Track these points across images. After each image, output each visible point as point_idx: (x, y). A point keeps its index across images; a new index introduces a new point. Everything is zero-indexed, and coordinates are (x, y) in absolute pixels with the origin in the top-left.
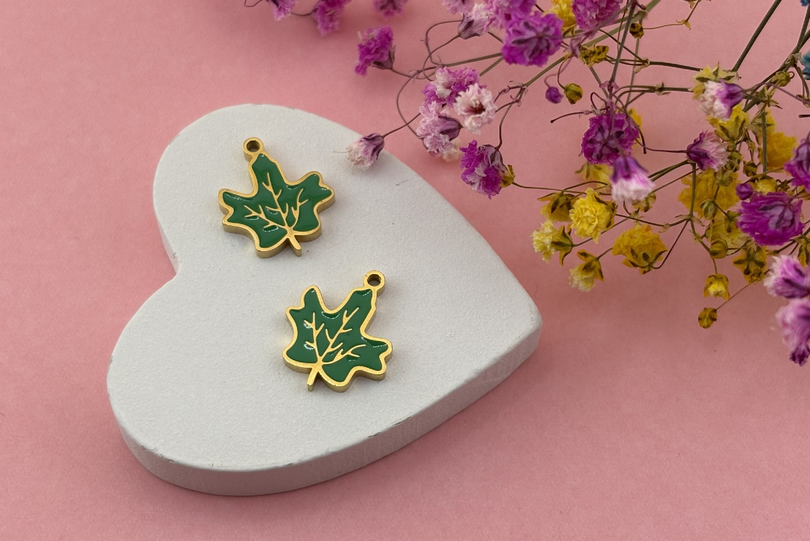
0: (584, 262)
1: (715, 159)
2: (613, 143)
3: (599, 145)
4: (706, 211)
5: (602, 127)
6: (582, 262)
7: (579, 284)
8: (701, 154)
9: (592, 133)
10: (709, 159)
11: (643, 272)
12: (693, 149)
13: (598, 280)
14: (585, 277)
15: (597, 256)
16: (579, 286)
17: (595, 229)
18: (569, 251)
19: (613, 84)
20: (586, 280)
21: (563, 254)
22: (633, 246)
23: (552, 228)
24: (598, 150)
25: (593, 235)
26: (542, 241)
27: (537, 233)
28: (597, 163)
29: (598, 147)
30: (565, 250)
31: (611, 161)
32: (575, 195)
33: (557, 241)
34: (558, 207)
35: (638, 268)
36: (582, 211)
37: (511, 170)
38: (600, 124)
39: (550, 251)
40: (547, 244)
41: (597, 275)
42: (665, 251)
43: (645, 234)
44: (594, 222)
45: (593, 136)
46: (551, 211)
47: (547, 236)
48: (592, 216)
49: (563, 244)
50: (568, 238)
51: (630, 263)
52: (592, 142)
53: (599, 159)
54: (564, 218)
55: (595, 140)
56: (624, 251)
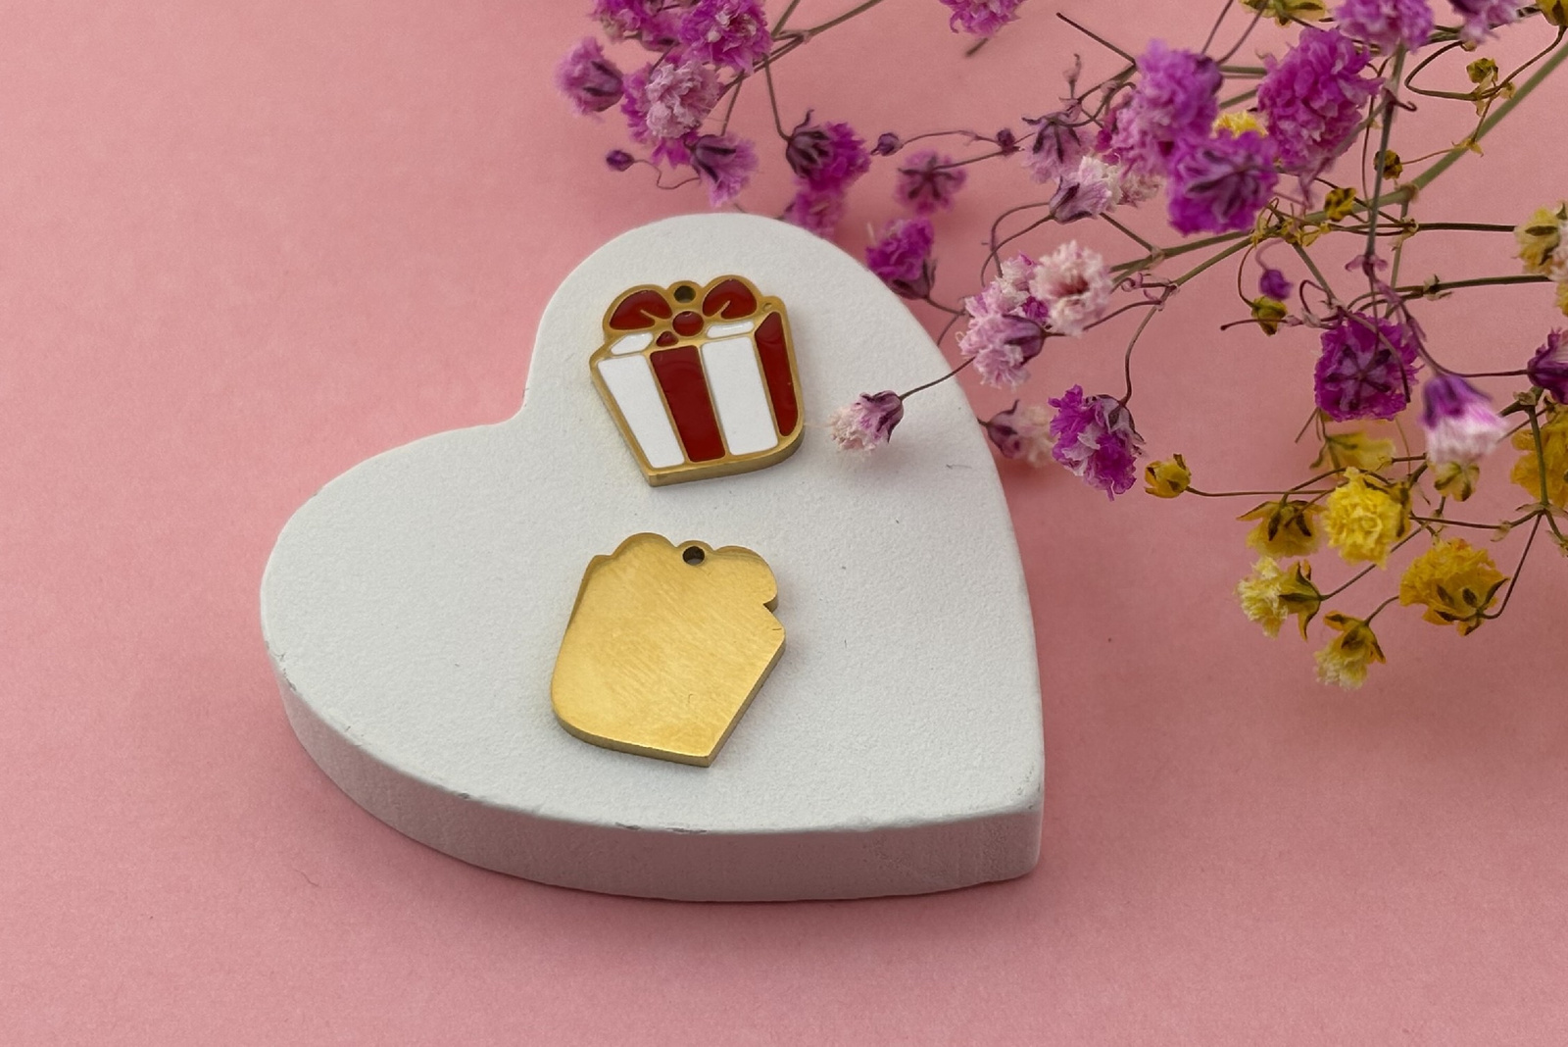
0: (1341, 633)
2: (1378, 373)
3: (1351, 382)
5: (1348, 348)
6: (1339, 634)
7: (1338, 676)
8: (1559, 372)
9: (1330, 361)
11: (1464, 632)
12: (1542, 364)
13: (1375, 665)
14: (1348, 660)
15: (1364, 619)
16: (1339, 680)
17: (1379, 541)
18: (1312, 611)
19: (1373, 258)
20: (1351, 666)
21: (1305, 617)
22: (1441, 580)
23: (1276, 569)
24: (1352, 392)
25: (1376, 553)
26: (1259, 597)
27: (1247, 584)
28: (1351, 418)
29: (1350, 387)
30: (1308, 608)
31: (1376, 410)
32: (1309, 500)
33: (1291, 592)
34: (1280, 528)
35: (1456, 622)
36: (1347, 510)
37: (1181, 464)
38: (1343, 343)
39: (1279, 614)
40: (1271, 602)
41: (1372, 653)
42: (1505, 580)
43: (1462, 553)
44: (1375, 525)
45: (1334, 367)
46: (1268, 537)
47: (1268, 586)
48: (1369, 515)
49: (1301, 598)
50: (1310, 584)
51: (1438, 615)
52: (1336, 378)
53: (1354, 409)
54: (1294, 549)
55: (1341, 374)
56: (1424, 595)
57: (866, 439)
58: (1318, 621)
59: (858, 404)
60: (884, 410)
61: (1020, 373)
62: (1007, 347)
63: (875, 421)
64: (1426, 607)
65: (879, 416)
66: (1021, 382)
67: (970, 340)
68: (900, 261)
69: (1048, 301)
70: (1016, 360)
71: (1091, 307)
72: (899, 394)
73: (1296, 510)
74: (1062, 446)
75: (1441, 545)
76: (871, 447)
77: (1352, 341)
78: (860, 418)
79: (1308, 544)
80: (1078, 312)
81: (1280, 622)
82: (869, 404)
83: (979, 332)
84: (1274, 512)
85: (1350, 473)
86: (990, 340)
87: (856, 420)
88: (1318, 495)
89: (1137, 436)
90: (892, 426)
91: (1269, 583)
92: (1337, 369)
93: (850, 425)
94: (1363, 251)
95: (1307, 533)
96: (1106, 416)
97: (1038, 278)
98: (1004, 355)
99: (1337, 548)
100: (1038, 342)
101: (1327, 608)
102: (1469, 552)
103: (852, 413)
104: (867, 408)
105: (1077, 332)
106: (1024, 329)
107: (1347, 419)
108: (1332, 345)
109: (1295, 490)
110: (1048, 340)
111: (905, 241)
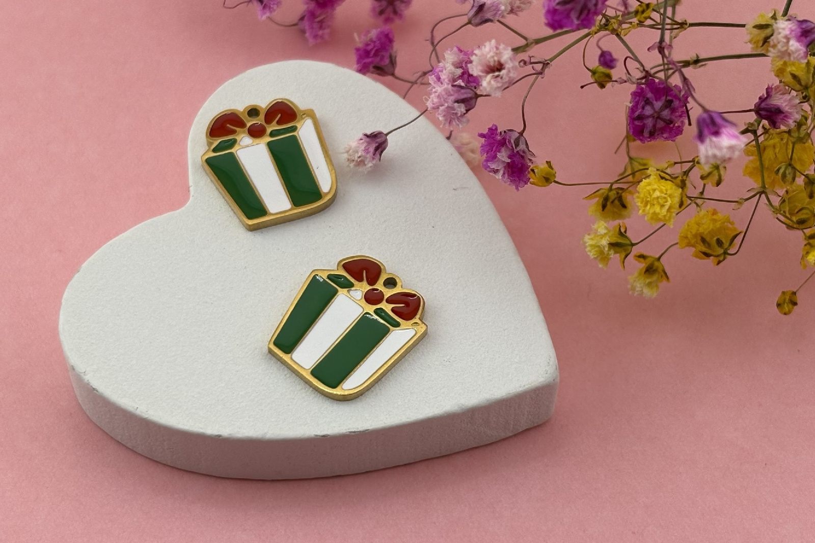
0: (644, 265)
1: (790, 113)
2: (666, 113)
3: (651, 119)
4: (784, 176)
5: (648, 99)
6: (642, 265)
7: (642, 290)
8: (773, 110)
9: (637, 108)
10: (783, 113)
11: (716, 263)
12: (763, 105)
13: (664, 284)
14: (648, 281)
15: (657, 256)
16: (643, 293)
17: (669, 210)
18: (629, 252)
19: (664, 44)
20: (649, 285)
21: (623, 256)
22: (703, 233)
23: (606, 228)
24: (651, 125)
25: (667, 218)
26: (597, 244)
27: (589, 237)
28: (650, 141)
29: (649, 122)
30: (625, 250)
31: (665, 135)
32: (625, 188)
33: (614, 242)
34: (609, 203)
35: (712, 258)
36: (650, 193)
37: (551, 167)
38: (644, 97)
39: (608, 254)
40: (604, 247)
41: (662, 276)
42: (740, 233)
43: (715, 217)
44: (666, 202)
45: (640, 111)
46: (601, 209)
47: (602, 238)
48: (663, 195)
49: (621, 245)
50: (626, 237)
51: (702, 254)
52: (641, 118)
53: (652, 135)
54: (617, 215)
55: (644, 115)
56: (693, 241)
57: (368, 160)
58: (631, 257)
59: (361, 139)
60: (377, 142)
61: (464, 120)
62: (456, 104)
63: (372, 150)
64: (694, 249)
65: (374, 146)
66: (465, 124)
67: (433, 101)
68: (376, 55)
69: (480, 76)
70: (461, 112)
71: (506, 79)
72: (385, 132)
73: (618, 193)
74: (487, 161)
75: (703, 212)
76: (370, 165)
77: (650, 95)
78: (363, 148)
79: (625, 212)
80: (498, 82)
81: (609, 259)
82: (368, 139)
83: (439, 97)
84: (605, 194)
85: (651, 171)
86: (445, 101)
87: (360, 149)
88: (631, 184)
89: (530, 153)
90: (382, 152)
91: (603, 236)
92: (641, 112)
93: (357, 152)
94: (658, 40)
95: (624, 206)
96: (513, 142)
97: (474, 63)
98: (454, 110)
99: (644, 216)
100: (474, 100)
101: (635, 251)
102: (720, 216)
103: (358, 145)
104: (367, 142)
105: (498, 94)
106: (465, 93)
107: (648, 141)
108: (638, 98)
109: (616, 182)
110: (479, 99)
111: (378, 42)
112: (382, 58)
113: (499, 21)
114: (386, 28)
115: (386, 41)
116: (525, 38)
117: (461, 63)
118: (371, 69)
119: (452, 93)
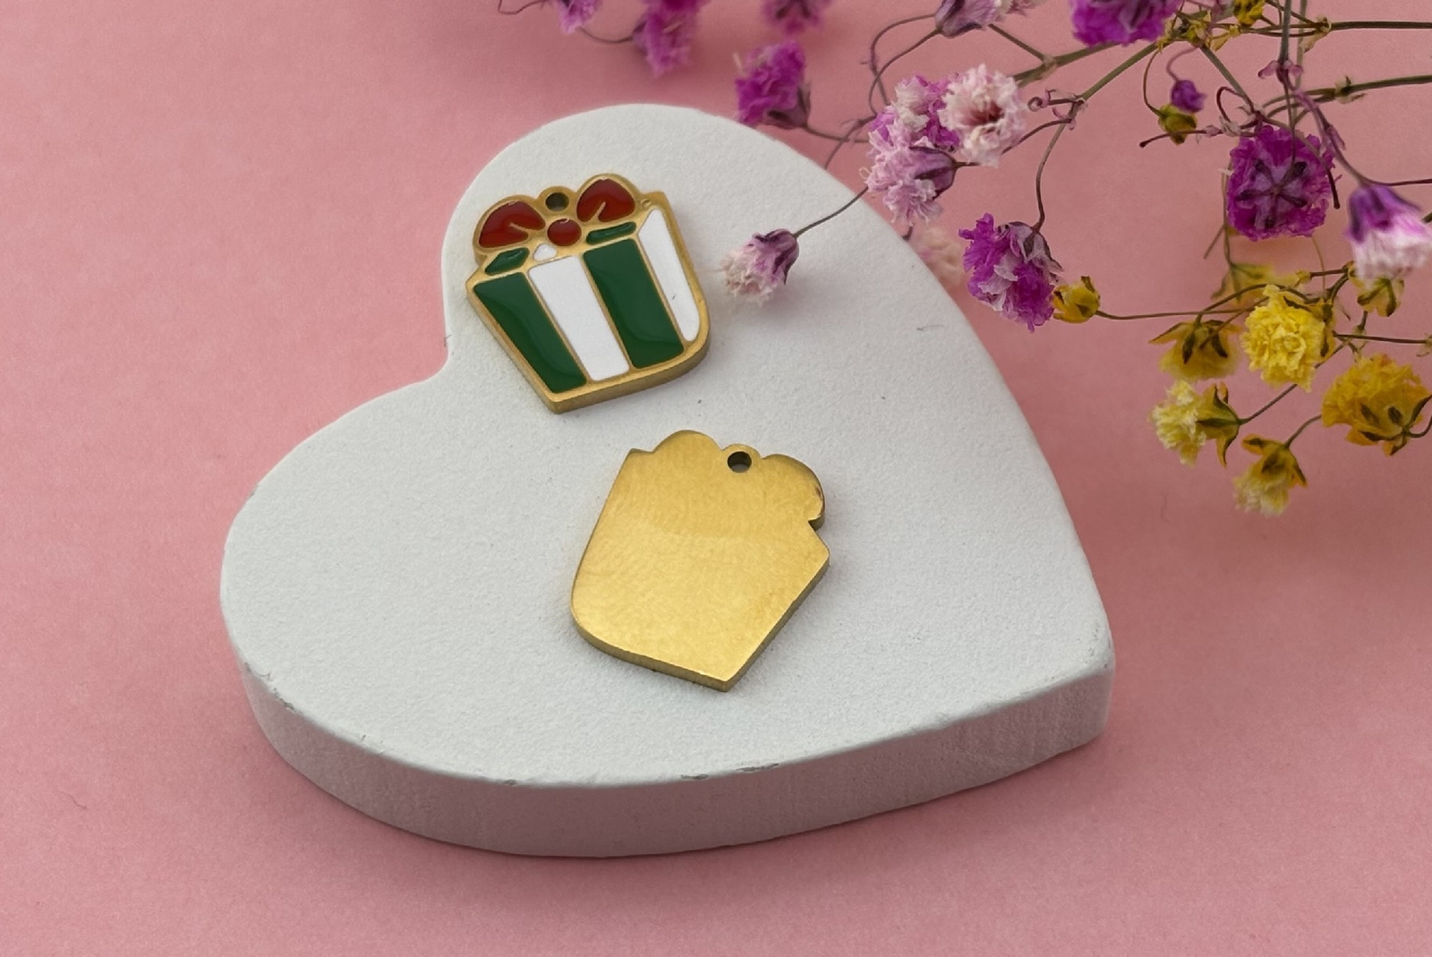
0: (1261, 457)
2: (1293, 187)
3: (1266, 198)
5: (1261, 162)
6: (1258, 458)
7: (1259, 501)
9: (1242, 178)
11: (1390, 451)
13: (1297, 489)
14: (1268, 486)
15: (1284, 441)
16: (1260, 507)
17: (1303, 361)
18: (1233, 436)
19: (1287, 64)
20: (1271, 492)
21: (1223, 443)
22: (1365, 398)
23: (1191, 394)
24: (1268, 209)
25: (1299, 375)
26: (1176, 423)
27: (1162, 410)
28: (1268, 236)
29: (1265, 204)
30: (1226, 432)
31: (1292, 227)
32: (1224, 320)
33: (1208, 418)
34: (1195, 350)
35: (1381, 442)
36: (1268, 331)
37: (1090, 287)
38: (1254, 159)
39: (1196, 440)
40: (1188, 428)
41: (1293, 477)
43: (1385, 369)
44: (1298, 346)
45: (1247, 183)
46: (1183, 361)
47: (1184, 412)
48: (1292, 334)
49: (1220, 422)
50: (1228, 409)
51: (1362, 435)
52: (1248, 196)
53: (1270, 226)
54: (1210, 370)
55: (1254, 190)
56: (1347, 414)
57: (763, 282)
58: (1237, 443)
59: (751, 245)
60: (778, 250)
61: (933, 208)
62: (918, 181)
63: (770, 263)
64: (1349, 428)
65: (774, 257)
66: (934, 217)
67: (877, 176)
68: (773, 91)
69: (961, 131)
70: (928, 195)
71: (1006, 135)
72: (793, 231)
73: (1211, 331)
74: (977, 279)
75: (1364, 361)
76: (768, 290)
77: (1264, 155)
78: (754, 260)
79: (1225, 365)
80: (992, 140)
81: (1198, 449)
82: (762, 245)
83: (887, 168)
84: (1188, 334)
85: (1270, 291)
86: (899, 176)
87: (751, 263)
88: (1234, 314)
89: (1054, 264)
90: (788, 266)
91: (1186, 408)
92: (1250, 186)
93: (745, 269)
94: (1277, 57)
95: (1223, 354)
96: (1021, 245)
97: (949, 107)
98: (915, 190)
99: (1259, 371)
100: (950, 173)
101: (1245, 432)
102: (1394, 368)
103: (745, 256)
104: (761, 250)
105: (993, 162)
106: (934, 161)
107: (1263, 238)
108: (1243, 160)
109: (1208, 310)
110: (959, 170)
111: (776, 68)
112: (785, 97)
113: (992, 26)
114: (790, 42)
115: (791, 65)
116: (1040, 56)
117: (926, 105)
118: (765, 115)
119: (911, 161)
